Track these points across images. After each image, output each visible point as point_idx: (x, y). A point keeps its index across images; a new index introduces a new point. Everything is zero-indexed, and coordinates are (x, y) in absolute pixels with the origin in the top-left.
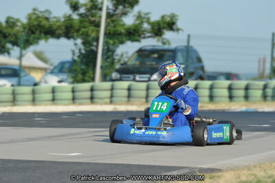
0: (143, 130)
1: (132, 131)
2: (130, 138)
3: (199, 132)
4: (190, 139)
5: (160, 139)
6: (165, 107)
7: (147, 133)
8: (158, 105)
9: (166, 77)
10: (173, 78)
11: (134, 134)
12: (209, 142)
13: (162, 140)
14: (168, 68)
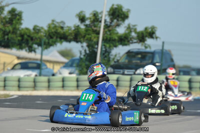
0: (74, 115)
1: (66, 115)
2: (64, 120)
3: (115, 116)
4: (108, 122)
5: (87, 121)
6: (91, 98)
7: (77, 117)
8: (86, 95)
9: (93, 74)
10: (98, 75)
11: (67, 117)
12: (123, 124)
13: (87, 122)
14: (95, 67)
